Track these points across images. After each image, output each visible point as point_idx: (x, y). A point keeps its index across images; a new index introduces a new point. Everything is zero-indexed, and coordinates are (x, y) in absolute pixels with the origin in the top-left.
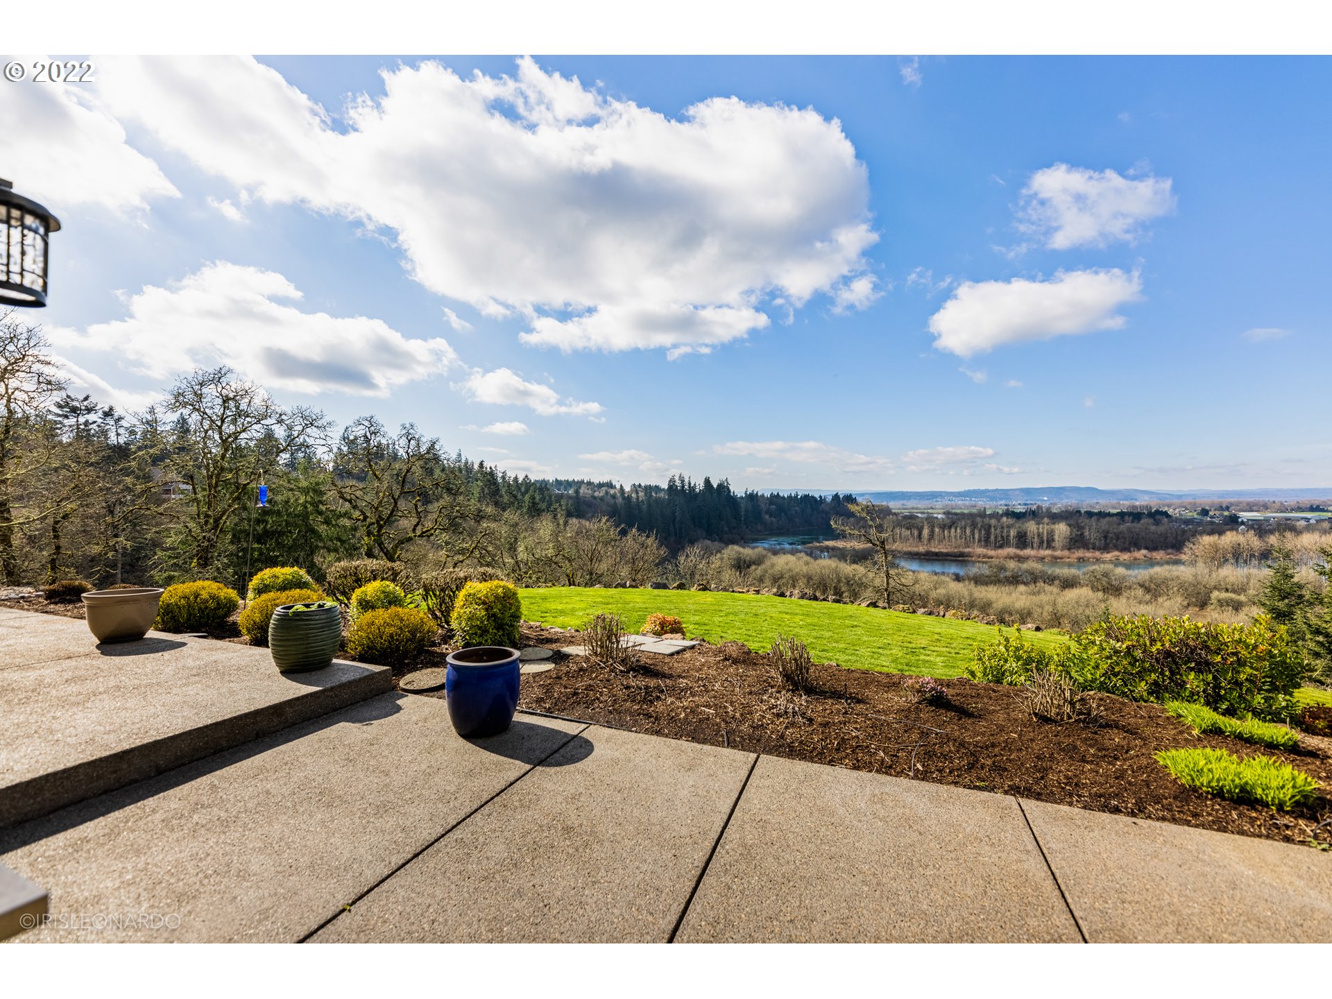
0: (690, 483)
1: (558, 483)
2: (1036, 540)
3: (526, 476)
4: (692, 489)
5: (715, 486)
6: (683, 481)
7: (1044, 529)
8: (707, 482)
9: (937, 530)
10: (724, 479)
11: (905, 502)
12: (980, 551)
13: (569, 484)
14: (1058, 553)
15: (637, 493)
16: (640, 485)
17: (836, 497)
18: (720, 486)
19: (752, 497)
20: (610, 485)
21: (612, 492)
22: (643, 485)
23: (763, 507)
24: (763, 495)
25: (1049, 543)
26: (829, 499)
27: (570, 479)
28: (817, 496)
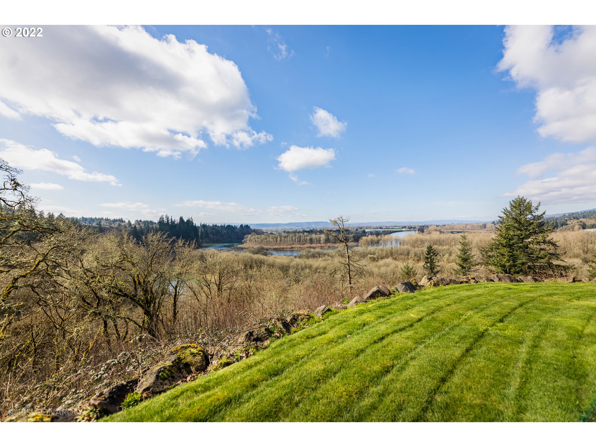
0: (172, 219)
1: (84, 219)
2: (315, 241)
3: (61, 214)
4: (173, 222)
5: (185, 221)
6: (168, 218)
7: (318, 236)
8: (181, 219)
9: (283, 238)
10: (190, 218)
11: (267, 228)
12: (298, 246)
13: (92, 220)
14: (322, 245)
15: (139, 224)
16: (141, 221)
17: (242, 226)
18: (188, 221)
19: (204, 226)
20: (121, 221)
21: (123, 224)
22: (142, 220)
23: (209, 231)
24: (209, 225)
25: (319, 241)
26: (239, 227)
27: (93, 217)
28: (233, 225)
